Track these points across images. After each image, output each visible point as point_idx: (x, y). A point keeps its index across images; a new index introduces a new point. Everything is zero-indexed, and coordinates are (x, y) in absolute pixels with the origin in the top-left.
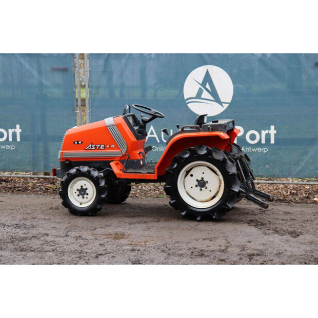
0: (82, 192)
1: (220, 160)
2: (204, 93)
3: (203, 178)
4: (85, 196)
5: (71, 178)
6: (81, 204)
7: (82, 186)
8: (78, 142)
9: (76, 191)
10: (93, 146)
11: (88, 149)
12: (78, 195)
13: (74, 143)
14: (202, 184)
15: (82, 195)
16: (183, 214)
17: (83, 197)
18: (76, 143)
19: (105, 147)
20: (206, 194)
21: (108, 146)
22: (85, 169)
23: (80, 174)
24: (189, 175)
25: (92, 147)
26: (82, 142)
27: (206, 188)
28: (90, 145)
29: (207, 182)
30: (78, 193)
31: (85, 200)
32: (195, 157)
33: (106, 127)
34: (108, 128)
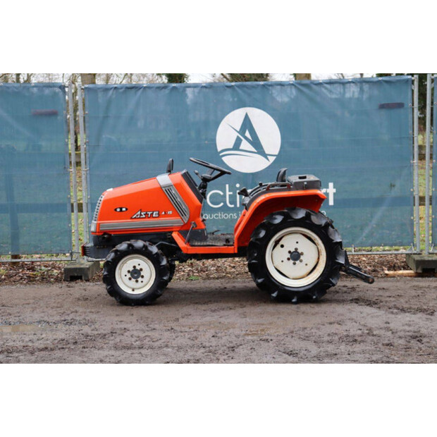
0: (136, 274)
1: (321, 225)
2: (243, 142)
3: (296, 249)
4: (140, 279)
5: (120, 256)
6: (133, 290)
7: (134, 267)
8: (121, 209)
9: (127, 273)
10: (142, 213)
11: (135, 218)
12: (130, 279)
13: (116, 210)
14: (295, 256)
15: (134, 278)
16: (274, 295)
17: (137, 281)
18: (118, 210)
19: (159, 214)
20: (301, 268)
21: (163, 213)
22: (139, 244)
23: (132, 251)
24: (279, 246)
25: (141, 215)
26: (127, 209)
27: (301, 261)
28: (139, 213)
29: (302, 254)
30: (129, 275)
31: (140, 284)
32: (289, 222)
33: (161, 188)
34: (164, 189)
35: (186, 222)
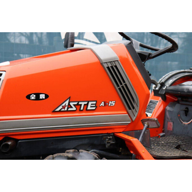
10: (72, 104)
11: (60, 111)
13: (28, 97)
18: (33, 97)
19: (96, 105)
21: (103, 104)
25: (69, 106)
26: (47, 96)
28: (67, 102)
33: (101, 63)
34: (106, 66)
35: (134, 119)
